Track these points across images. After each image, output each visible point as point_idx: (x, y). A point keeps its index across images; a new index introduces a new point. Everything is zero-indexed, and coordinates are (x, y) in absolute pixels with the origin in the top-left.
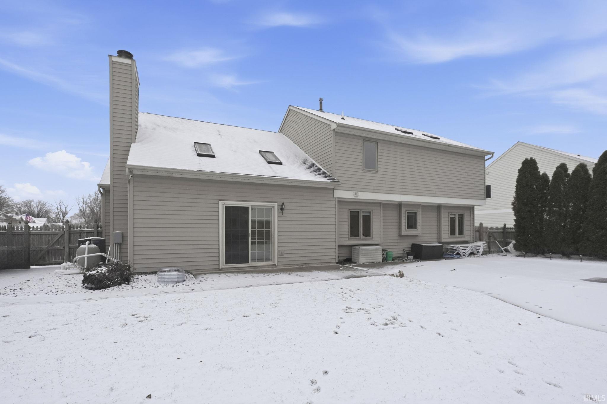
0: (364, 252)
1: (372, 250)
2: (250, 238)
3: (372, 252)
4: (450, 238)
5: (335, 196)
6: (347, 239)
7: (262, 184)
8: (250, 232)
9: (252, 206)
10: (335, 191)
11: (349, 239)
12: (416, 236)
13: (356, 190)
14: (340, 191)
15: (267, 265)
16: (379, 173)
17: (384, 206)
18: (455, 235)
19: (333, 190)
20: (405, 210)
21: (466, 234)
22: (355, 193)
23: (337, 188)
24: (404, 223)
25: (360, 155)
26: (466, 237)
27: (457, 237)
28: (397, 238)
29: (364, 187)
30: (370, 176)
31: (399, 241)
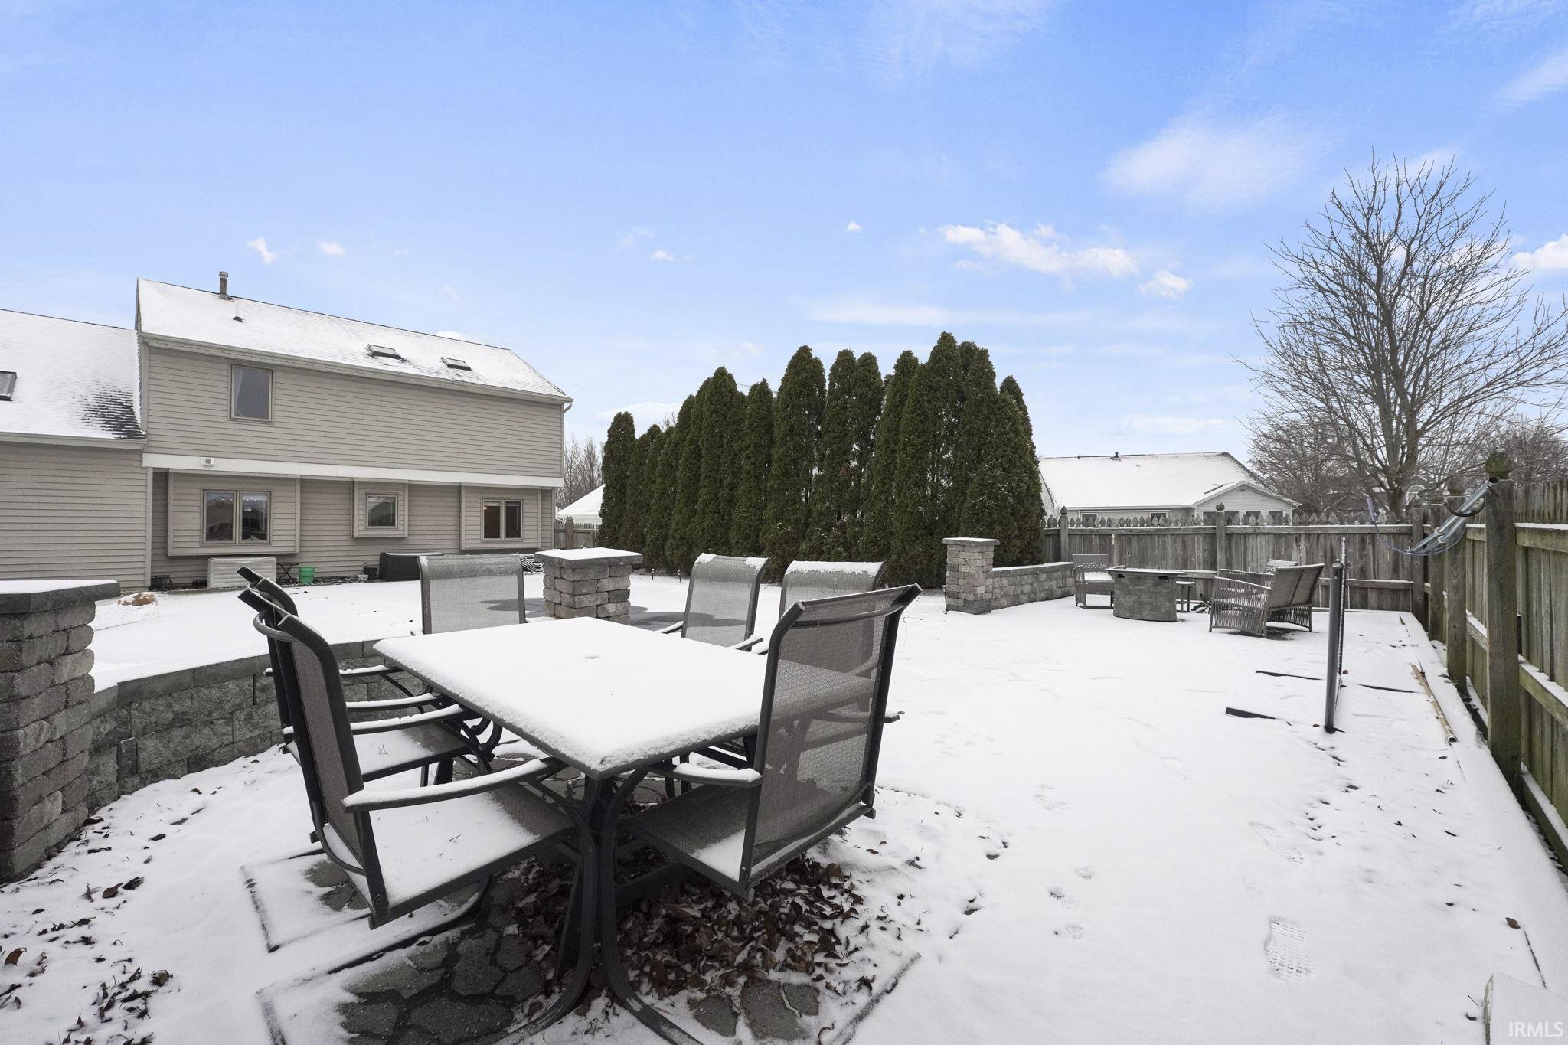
0: (222, 568)
5: (144, 465)
6: (197, 545)
10: (144, 455)
11: (203, 545)
12: (401, 539)
13: (208, 454)
14: (160, 456)
16: (277, 425)
17: (307, 485)
18: (499, 537)
19: (140, 452)
20: (363, 491)
21: (526, 536)
22: (204, 459)
23: (150, 449)
24: (361, 516)
25: (221, 391)
26: (526, 541)
27: (503, 542)
28: (351, 543)
29: (232, 450)
30: (250, 430)
31: (351, 548)
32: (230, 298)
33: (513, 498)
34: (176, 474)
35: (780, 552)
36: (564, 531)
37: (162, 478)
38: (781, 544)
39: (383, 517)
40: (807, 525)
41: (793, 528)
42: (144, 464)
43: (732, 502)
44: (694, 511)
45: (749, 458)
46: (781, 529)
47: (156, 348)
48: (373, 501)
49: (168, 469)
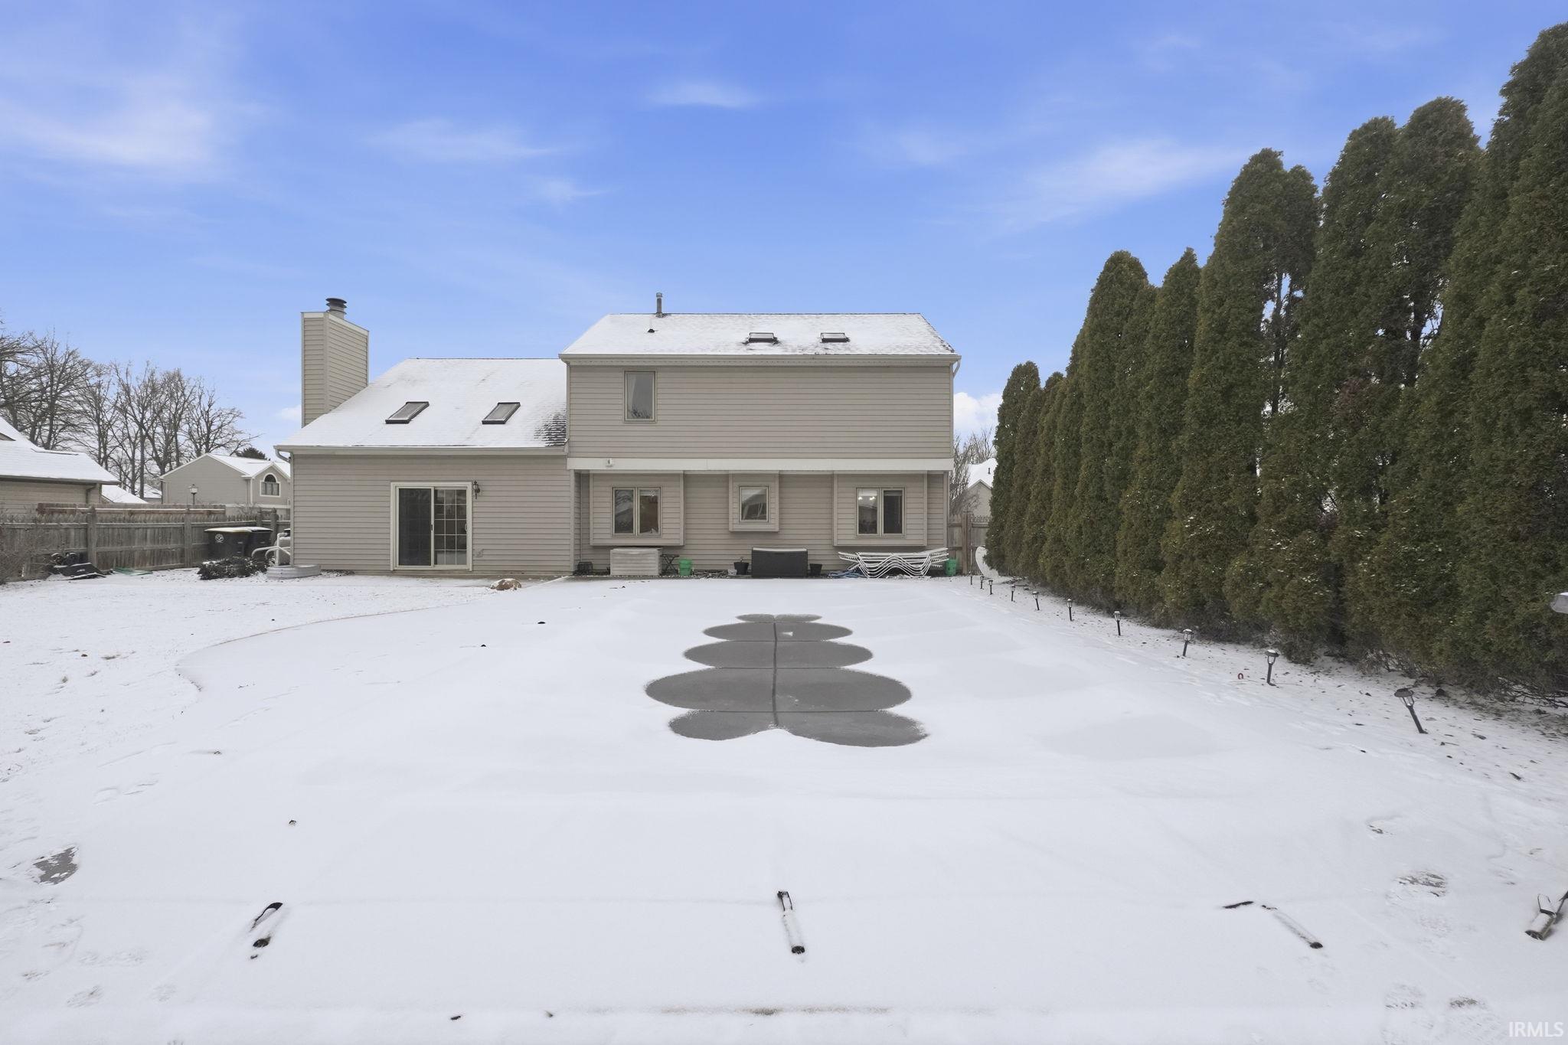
0: (618, 558)
1: (632, 555)
2: (432, 532)
3: (635, 558)
4: (858, 538)
6: (607, 536)
7: (449, 457)
8: (432, 523)
9: (435, 487)
10: (567, 459)
11: (612, 536)
12: (772, 534)
13: (610, 456)
14: (576, 459)
15: (456, 570)
16: (659, 423)
17: (687, 478)
18: (876, 532)
19: (565, 457)
20: (736, 484)
21: (909, 532)
22: (605, 461)
23: (572, 454)
24: (735, 510)
25: (616, 397)
26: (909, 537)
27: (881, 538)
28: (726, 537)
29: (629, 450)
30: (640, 429)
31: (730, 542)
32: (664, 315)
33: (892, 486)
34: (594, 475)
35: (1186, 574)
36: (960, 526)
37: (583, 478)
38: (1193, 559)
39: (754, 510)
40: (1253, 518)
41: (1218, 528)
42: (568, 468)
43: (1123, 478)
44: (1073, 498)
45: (1151, 398)
46: (1191, 530)
47: (576, 366)
48: (749, 493)
49: (589, 470)
